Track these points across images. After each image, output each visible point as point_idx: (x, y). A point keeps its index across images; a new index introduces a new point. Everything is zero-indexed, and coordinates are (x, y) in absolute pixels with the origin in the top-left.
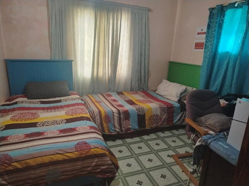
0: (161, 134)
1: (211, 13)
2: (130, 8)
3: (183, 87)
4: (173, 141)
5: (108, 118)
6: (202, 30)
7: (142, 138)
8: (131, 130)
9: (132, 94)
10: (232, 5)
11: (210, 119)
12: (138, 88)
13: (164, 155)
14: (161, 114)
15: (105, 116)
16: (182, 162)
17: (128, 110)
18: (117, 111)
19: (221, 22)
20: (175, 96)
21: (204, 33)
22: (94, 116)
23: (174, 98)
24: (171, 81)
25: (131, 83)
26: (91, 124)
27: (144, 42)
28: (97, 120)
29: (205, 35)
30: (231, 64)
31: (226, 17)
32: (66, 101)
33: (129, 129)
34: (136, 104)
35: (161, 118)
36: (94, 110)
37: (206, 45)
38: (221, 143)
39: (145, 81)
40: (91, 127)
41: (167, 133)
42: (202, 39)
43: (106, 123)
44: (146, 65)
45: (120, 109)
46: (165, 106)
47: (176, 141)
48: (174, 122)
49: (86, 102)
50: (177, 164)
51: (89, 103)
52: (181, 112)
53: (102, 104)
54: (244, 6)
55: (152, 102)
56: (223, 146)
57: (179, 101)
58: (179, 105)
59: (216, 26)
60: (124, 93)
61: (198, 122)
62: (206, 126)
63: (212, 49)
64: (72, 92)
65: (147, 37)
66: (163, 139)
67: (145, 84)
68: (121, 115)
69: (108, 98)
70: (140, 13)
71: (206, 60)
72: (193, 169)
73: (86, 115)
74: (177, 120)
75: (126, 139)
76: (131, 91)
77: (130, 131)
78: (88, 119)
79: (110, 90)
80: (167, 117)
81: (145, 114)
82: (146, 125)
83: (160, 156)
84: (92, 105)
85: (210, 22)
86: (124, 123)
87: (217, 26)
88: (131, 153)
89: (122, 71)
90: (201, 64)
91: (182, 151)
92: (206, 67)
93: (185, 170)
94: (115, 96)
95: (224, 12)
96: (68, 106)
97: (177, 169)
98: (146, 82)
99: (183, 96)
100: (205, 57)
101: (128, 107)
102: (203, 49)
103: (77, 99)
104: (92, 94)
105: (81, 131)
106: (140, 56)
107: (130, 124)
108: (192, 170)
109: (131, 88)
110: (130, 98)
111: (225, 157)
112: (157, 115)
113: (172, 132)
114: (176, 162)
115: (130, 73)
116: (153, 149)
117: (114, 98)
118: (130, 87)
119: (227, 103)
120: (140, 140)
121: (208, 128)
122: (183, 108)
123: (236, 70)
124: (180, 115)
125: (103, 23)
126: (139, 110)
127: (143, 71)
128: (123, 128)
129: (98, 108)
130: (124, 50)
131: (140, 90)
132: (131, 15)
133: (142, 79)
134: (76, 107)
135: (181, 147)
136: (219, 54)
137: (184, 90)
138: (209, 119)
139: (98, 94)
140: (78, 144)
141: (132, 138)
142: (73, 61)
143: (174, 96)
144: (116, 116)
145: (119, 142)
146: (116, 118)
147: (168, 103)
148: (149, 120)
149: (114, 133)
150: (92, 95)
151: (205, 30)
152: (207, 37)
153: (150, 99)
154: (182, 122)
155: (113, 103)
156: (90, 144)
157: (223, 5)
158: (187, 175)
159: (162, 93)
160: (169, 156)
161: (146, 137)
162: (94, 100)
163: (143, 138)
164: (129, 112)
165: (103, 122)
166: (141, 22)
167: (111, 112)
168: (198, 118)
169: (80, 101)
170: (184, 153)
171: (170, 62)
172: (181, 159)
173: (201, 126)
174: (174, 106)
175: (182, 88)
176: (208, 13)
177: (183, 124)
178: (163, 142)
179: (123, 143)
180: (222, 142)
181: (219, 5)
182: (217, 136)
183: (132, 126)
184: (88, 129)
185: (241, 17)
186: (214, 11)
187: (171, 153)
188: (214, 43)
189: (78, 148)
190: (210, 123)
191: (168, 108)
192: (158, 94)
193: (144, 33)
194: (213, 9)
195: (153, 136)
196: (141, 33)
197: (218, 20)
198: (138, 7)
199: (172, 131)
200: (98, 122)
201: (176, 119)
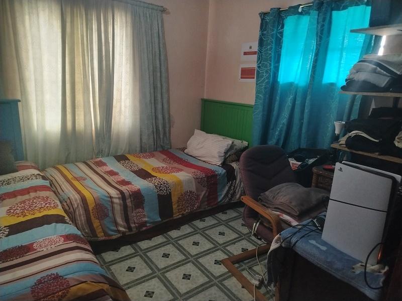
0: (199, 224)
1: (263, 20)
2: (129, 4)
3: (229, 141)
4: (221, 234)
5: (102, 209)
6: (251, 48)
7: (169, 235)
8: (148, 225)
9: (144, 157)
10: (293, 10)
11: (280, 194)
12: (153, 146)
13: (208, 261)
14: (197, 189)
15: (96, 205)
16: (239, 269)
17: (139, 190)
18: (118, 194)
19: (279, 35)
20: (217, 155)
21: (255, 53)
22: (72, 209)
23: (215, 159)
24: (207, 132)
25: (141, 139)
26: (67, 230)
27: (158, 65)
28: (80, 215)
29: (256, 56)
30: (298, 102)
31: (286, 28)
32: (8, 184)
33: (144, 224)
34: (154, 176)
35: (198, 196)
36: (72, 197)
37: (258, 72)
38: (313, 242)
39: (165, 133)
40: (68, 238)
41: (210, 221)
42: (252, 62)
43: (98, 219)
44: (166, 106)
45: (124, 188)
46: (204, 175)
47: (224, 233)
48: (219, 200)
49: (54, 181)
50: (233, 275)
51: (61, 183)
52: (228, 181)
53: (88, 182)
54: (311, 11)
55: (181, 170)
56: (318, 248)
57: (224, 165)
58: (224, 171)
59: (272, 42)
60: (128, 156)
61: (262, 201)
62: (277, 206)
63: (268, 78)
64: (23, 163)
65: (162, 58)
66: (203, 232)
67: (165, 139)
68: (127, 201)
69: (98, 169)
70: (148, 15)
71: (260, 95)
72: (259, 280)
73: (55, 209)
74: (223, 196)
75: (138, 243)
76: (141, 152)
77: (146, 226)
78: (59, 219)
79: (100, 153)
80: (207, 194)
81: (170, 193)
82: (174, 211)
83: (202, 266)
84: (66, 187)
85: (263, 34)
86: (133, 215)
87: (274, 42)
88: (151, 269)
89: (122, 117)
90: (252, 103)
91: (236, 250)
92: (260, 108)
93: (246, 285)
94: (112, 165)
95: (283, 20)
96: (14, 194)
97: (233, 283)
98: (168, 135)
99: (229, 156)
100: (258, 92)
101: (139, 184)
102: (254, 78)
103: (34, 178)
104: (66, 163)
105: (45, 249)
106: (152, 91)
107: (144, 215)
108: (257, 283)
109: (141, 146)
110: (142, 166)
111: (324, 266)
112: (191, 192)
113: (216, 217)
114: (229, 271)
115: (138, 120)
116: (189, 253)
117: (110, 168)
118: (138, 146)
119: (300, 163)
120: (165, 240)
121: (280, 210)
122: (230, 174)
123: (306, 111)
124: (227, 188)
125: (78, 28)
126: (160, 187)
127: (160, 116)
128: (132, 223)
129: (79, 192)
130: (123, 80)
131: (158, 149)
132: (132, 18)
133: (159, 130)
134: (33, 195)
135: (233, 242)
136: (280, 86)
137: (229, 146)
138: (278, 193)
139: (77, 164)
140: (40, 282)
141: (150, 238)
142: (20, 101)
143: (215, 157)
144: (116, 203)
145: (127, 250)
146: (118, 208)
147: (207, 169)
148: (178, 201)
149: (116, 236)
150: (67, 165)
151: (255, 48)
152: (259, 59)
153: (176, 165)
154: (230, 199)
155: (110, 179)
156: (66, 277)
157: (280, 9)
158: (250, 292)
159: (195, 153)
160: (217, 262)
161: (174, 234)
162: (70, 177)
163: (170, 237)
164: (143, 192)
165: (92, 217)
166: (151, 30)
167: (107, 197)
168: (262, 194)
169: (40, 182)
170: (240, 252)
171: (202, 100)
172: (237, 265)
173: (268, 207)
174: (217, 173)
175: (227, 143)
176: (259, 21)
177: (233, 201)
178: (204, 239)
179: (133, 251)
180: (314, 239)
181: (275, 8)
182: (305, 228)
183: (148, 217)
184: (61, 243)
185: (308, 29)
186: (268, 18)
187: (220, 255)
188: (270, 69)
189: (38, 293)
190: (282, 200)
191: (208, 177)
192: (190, 154)
193: (157, 50)
194: (265, 14)
195: (186, 229)
196: (152, 51)
197: (274, 32)
198: (144, 2)
199: (216, 215)
200: (81, 221)
201: (221, 195)
